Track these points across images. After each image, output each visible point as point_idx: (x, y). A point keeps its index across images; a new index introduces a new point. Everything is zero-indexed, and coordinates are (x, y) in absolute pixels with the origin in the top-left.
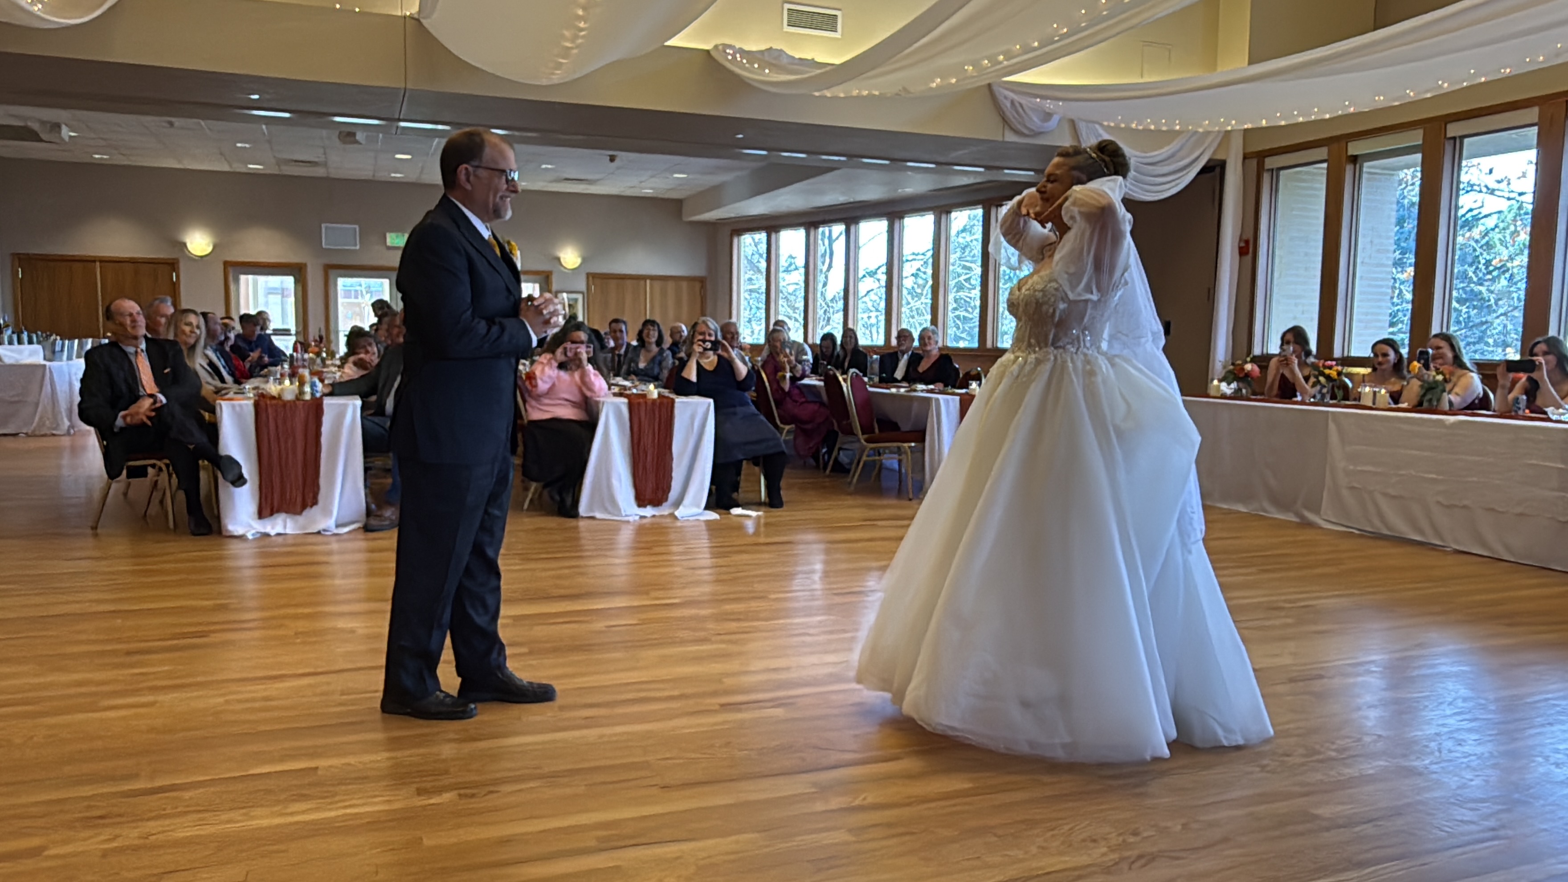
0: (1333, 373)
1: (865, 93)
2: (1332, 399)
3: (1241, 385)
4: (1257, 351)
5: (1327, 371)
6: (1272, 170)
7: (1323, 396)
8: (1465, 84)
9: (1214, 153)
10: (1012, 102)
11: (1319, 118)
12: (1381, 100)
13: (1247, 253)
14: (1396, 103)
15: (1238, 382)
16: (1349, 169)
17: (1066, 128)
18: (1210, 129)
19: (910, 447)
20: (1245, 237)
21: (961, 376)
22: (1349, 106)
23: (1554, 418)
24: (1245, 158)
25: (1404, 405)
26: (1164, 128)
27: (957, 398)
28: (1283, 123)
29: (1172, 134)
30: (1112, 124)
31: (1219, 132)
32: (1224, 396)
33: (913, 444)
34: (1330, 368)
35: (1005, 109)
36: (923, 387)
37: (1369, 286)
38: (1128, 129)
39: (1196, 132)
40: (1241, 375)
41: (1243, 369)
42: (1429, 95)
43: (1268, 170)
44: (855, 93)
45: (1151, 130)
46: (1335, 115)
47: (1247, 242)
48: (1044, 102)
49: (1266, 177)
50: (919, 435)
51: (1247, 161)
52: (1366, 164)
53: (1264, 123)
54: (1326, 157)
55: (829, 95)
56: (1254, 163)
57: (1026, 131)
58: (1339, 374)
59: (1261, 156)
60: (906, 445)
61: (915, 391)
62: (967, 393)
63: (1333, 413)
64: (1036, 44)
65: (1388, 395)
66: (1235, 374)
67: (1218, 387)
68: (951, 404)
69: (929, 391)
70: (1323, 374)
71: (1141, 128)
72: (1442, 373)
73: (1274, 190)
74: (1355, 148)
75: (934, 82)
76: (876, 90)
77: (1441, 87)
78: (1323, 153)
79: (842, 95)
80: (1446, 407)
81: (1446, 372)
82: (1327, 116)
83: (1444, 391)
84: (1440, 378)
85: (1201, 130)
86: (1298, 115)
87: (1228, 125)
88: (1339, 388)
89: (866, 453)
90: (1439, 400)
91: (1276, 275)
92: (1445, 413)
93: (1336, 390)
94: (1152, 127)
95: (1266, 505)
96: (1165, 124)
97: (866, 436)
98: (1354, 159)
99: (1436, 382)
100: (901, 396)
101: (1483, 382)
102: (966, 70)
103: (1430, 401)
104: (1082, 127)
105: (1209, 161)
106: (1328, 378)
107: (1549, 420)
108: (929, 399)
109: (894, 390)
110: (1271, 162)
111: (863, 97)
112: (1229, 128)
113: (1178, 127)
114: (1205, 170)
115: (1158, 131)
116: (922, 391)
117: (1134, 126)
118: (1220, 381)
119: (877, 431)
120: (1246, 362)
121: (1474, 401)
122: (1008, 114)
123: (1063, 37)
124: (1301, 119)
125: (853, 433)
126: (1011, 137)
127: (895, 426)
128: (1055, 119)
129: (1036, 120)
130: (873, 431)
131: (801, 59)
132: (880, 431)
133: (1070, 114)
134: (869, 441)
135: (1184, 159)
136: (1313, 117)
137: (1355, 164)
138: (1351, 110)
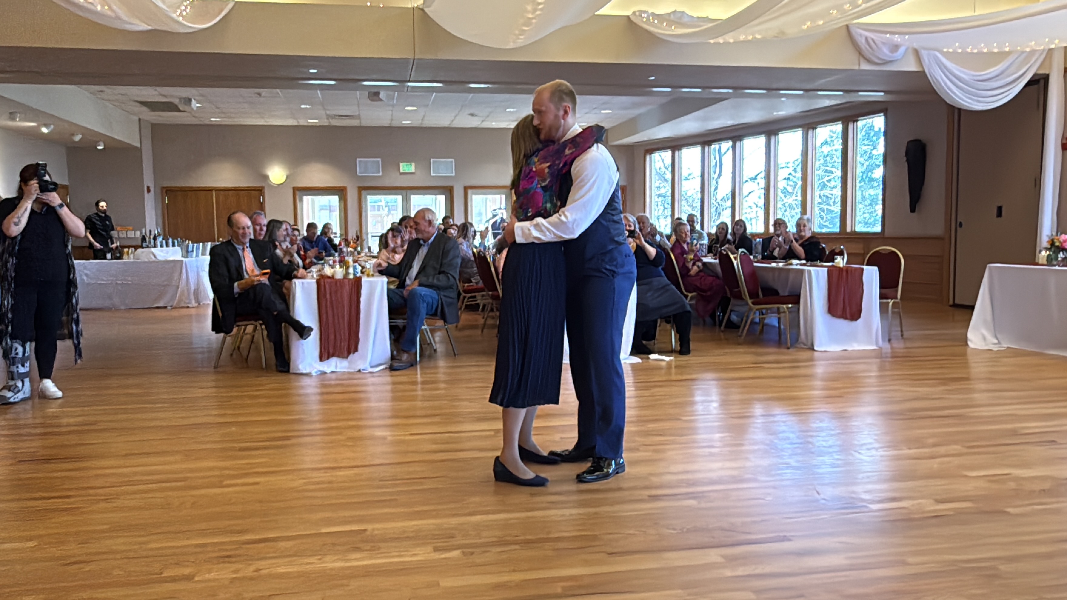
1: (750, 38)
9: (1039, 69)
10: (866, 39)
17: (911, 56)
18: (1035, 48)
19: (788, 308)
24: (1065, 71)
26: (996, 50)
27: (826, 269)
29: (1003, 55)
30: (951, 50)
31: (1044, 50)
33: (790, 306)
35: (860, 44)
36: (798, 262)
38: (965, 53)
39: (1023, 52)
44: (742, 38)
45: (983, 53)
48: (892, 36)
50: (795, 298)
55: (721, 41)
57: (877, 61)
60: (785, 306)
62: (833, 266)
68: (820, 273)
71: (975, 51)
75: (805, 25)
76: (760, 34)
79: (732, 41)
85: (1028, 50)
87: (1053, 43)
89: (752, 313)
94: (985, 50)
96: (996, 47)
97: (753, 300)
100: (779, 269)
102: (831, 14)
105: (1035, 75)
108: (802, 271)
111: (749, 41)
112: (1053, 46)
113: (1007, 49)
114: (1030, 83)
115: (991, 54)
117: (969, 50)
119: (761, 296)
122: (863, 48)
125: (742, 299)
126: (865, 67)
127: (775, 292)
128: (902, 50)
129: (885, 50)
130: (758, 296)
131: (698, 18)
132: (764, 296)
133: (915, 45)
134: (753, 303)
135: (1013, 74)
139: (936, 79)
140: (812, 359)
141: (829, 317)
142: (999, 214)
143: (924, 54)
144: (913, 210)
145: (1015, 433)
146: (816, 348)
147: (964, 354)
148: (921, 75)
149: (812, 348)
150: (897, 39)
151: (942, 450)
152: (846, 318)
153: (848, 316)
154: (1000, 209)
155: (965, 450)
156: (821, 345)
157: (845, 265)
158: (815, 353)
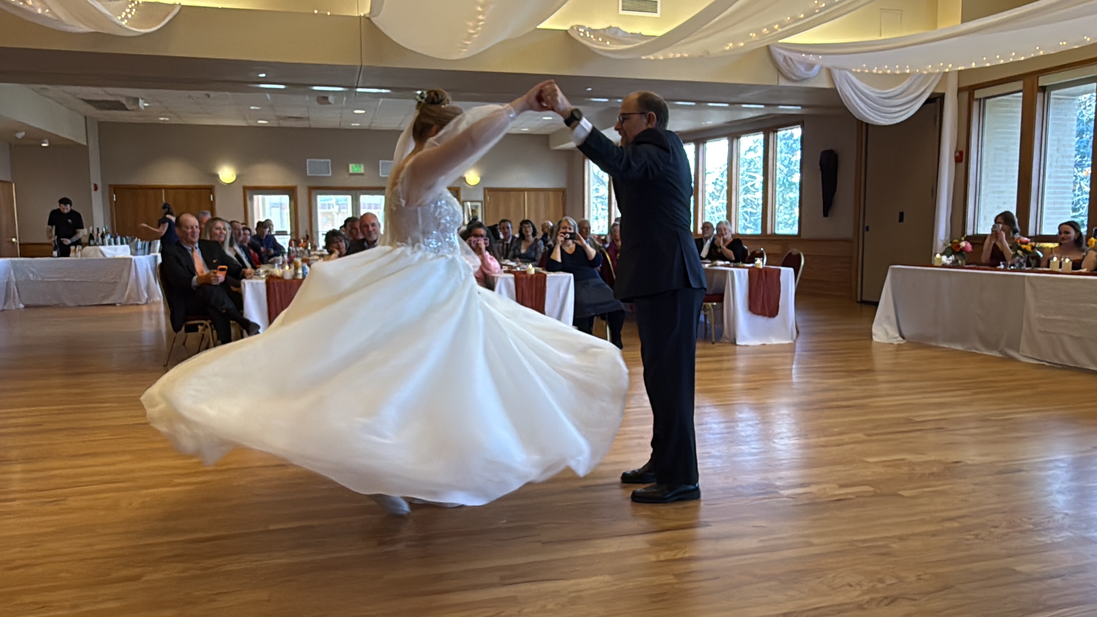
0: (1029, 248)
1: (678, 55)
2: (1027, 266)
3: (958, 258)
4: (969, 232)
5: (1024, 246)
6: (980, 99)
7: (1021, 265)
9: (936, 88)
10: (785, 58)
11: (1016, 59)
12: (1064, 45)
13: (961, 161)
14: (1077, 46)
15: (954, 255)
16: (1040, 96)
17: (824, 74)
18: (932, 72)
19: (713, 306)
20: (960, 149)
21: (749, 254)
22: (1040, 49)
24: (960, 90)
25: (1084, 270)
26: (898, 72)
27: (747, 270)
28: (988, 65)
29: (904, 76)
30: (859, 71)
31: (939, 73)
32: (944, 266)
33: (715, 304)
34: (1026, 243)
35: (779, 62)
36: (722, 263)
37: (1056, 182)
38: (871, 73)
39: (921, 74)
40: (958, 251)
41: (959, 246)
43: (977, 100)
44: (671, 55)
45: (887, 74)
46: (1029, 57)
47: (961, 153)
48: (807, 56)
49: (975, 105)
50: (719, 297)
51: (960, 94)
52: (1053, 92)
53: (973, 65)
54: (1021, 88)
55: (652, 58)
56: (965, 95)
57: (794, 78)
58: (1033, 248)
59: (972, 89)
60: (710, 304)
62: (753, 267)
63: (1028, 277)
64: (802, 15)
66: (953, 250)
67: (940, 259)
68: (742, 274)
70: (1020, 248)
71: (880, 72)
73: (982, 114)
74: (1043, 81)
75: (727, 46)
76: (687, 53)
78: (1019, 85)
79: (661, 58)
82: (1023, 58)
85: (925, 72)
86: (1000, 59)
87: (946, 68)
88: (1033, 258)
91: (983, 176)
93: (1031, 261)
94: (889, 72)
95: (978, 345)
96: (898, 69)
98: (1044, 89)
102: (751, 37)
104: (836, 73)
105: (933, 94)
106: (1025, 251)
108: (725, 272)
110: (978, 94)
111: (677, 58)
112: (947, 70)
113: (908, 71)
114: (928, 101)
115: (893, 74)
117: (875, 71)
118: (942, 255)
120: (961, 241)
122: (781, 66)
123: (822, 9)
124: (1002, 62)
126: (783, 83)
128: (816, 68)
129: (802, 68)
131: (632, 33)
133: (828, 65)
135: (913, 93)
136: (1011, 60)
137: (1044, 92)
138: (1041, 53)
139: (847, 96)
140: (734, 354)
141: (749, 314)
142: (901, 219)
144: (826, 214)
145: (909, 421)
146: (738, 343)
147: (869, 348)
148: (833, 92)
149: (734, 343)
150: (812, 58)
151: (846, 438)
152: (763, 314)
153: (767, 313)
154: (902, 214)
155: (866, 438)
156: (744, 339)
157: (764, 266)
158: (738, 348)
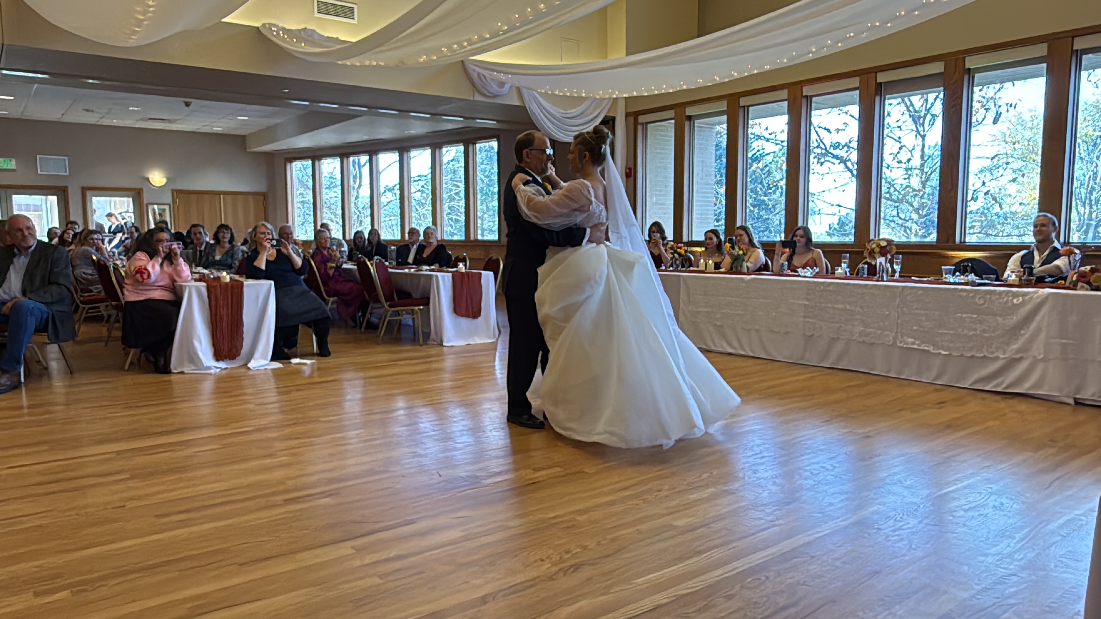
0: (683, 251)
1: (375, 63)
2: (683, 267)
5: (679, 250)
6: (643, 124)
7: (678, 266)
8: (746, 74)
9: (609, 111)
10: (478, 74)
11: (666, 92)
12: (701, 82)
13: (631, 176)
14: (710, 84)
16: (687, 123)
17: (515, 92)
18: (603, 97)
19: (420, 309)
20: (628, 167)
21: (453, 259)
22: (683, 85)
23: (802, 274)
24: (627, 115)
25: (723, 270)
26: (576, 95)
27: (450, 274)
28: (646, 94)
29: (581, 99)
30: (543, 91)
31: (610, 99)
33: (421, 307)
34: (680, 248)
35: (474, 78)
36: (428, 268)
37: (702, 197)
38: (553, 94)
39: (596, 99)
42: (727, 80)
43: (641, 124)
44: (367, 63)
45: (567, 96)
46: (676, 90)
47: (630, 169)
48: (499, 74)
49: (640, 128)
50: (425, 301)
51: (628, 118)
52: (696, 121)
53: (635, 94)
54: (673, 116)
55: (348, 63)
56: (632, 119)
57: (487, 94)
58: (686, 251)
59: (636, 115)
60: (416, 308)
61: (421, 270)
62: (456, 271)
63: (683, 276)
64: (488, 36)
65: (713, 264)
68: (446, 278)
69: (430, 270)
70: (676, 252)
71: (561, 94)
72: (742, 250)
73: (645, 136)
74: (690, 111)
75: (421, 58)
76: (383, 62)
77: (733, 75)
78: (671, 113)
79: (358, 64)
80: (745, 270)
81: (744, 249)
82: (671, 91)
83: (743, 260)
84: (741, 252)
85: (598, 97)
86: (655, 90)
87: (614, 94)
88: (686, 260)
89: (388, 315)
90: (741, 266)
91: (648, 190)
92: (744, 274)
93: (684, 262)
94: (568, 94)
96: (575, 92)
97: (388, 303)
98: (689, 118)
99: (738, 255)
100: (412, 275)
101: (765, 255)
102: (443, 51)
103: (736, 267)
105: (606, 117)
106: (680, 254)
107: (799, 276)
108: (431, 276)
109: (406, 271)
110: (642, 119)
111: (374, 66)
112: (615, 96)
113: (584, 95)
115: (572, 97)
116: (426, 270)
117: (557, 93)
119: (396, 299)
121: (760, 267)
122: (476, 81)
123: (505, 32)
124: (656, 92)
125: (379, 302)
126: (478, 98)
127: (409, 295)
128: (507, 86)
129: (494, 86)
130: (393, 299)
131: (328, 37)
132: (398, 299)
133: (517, 84)
134: (390, 306)
135: (590, 115)
136: (663, 91)
137: (690, 120)
138: (685, 87)
139: (535, 114)
140: (441, 354)
141: (454, 317)
143: (525, 92)
146: (444, 344)
148: (523, 109)
149: (441, 344)
150: (502, 76)
152: (467, 316)
153: (470, 315)
156: (449, 341)
157: (467, 270)
158: (445, 349)
